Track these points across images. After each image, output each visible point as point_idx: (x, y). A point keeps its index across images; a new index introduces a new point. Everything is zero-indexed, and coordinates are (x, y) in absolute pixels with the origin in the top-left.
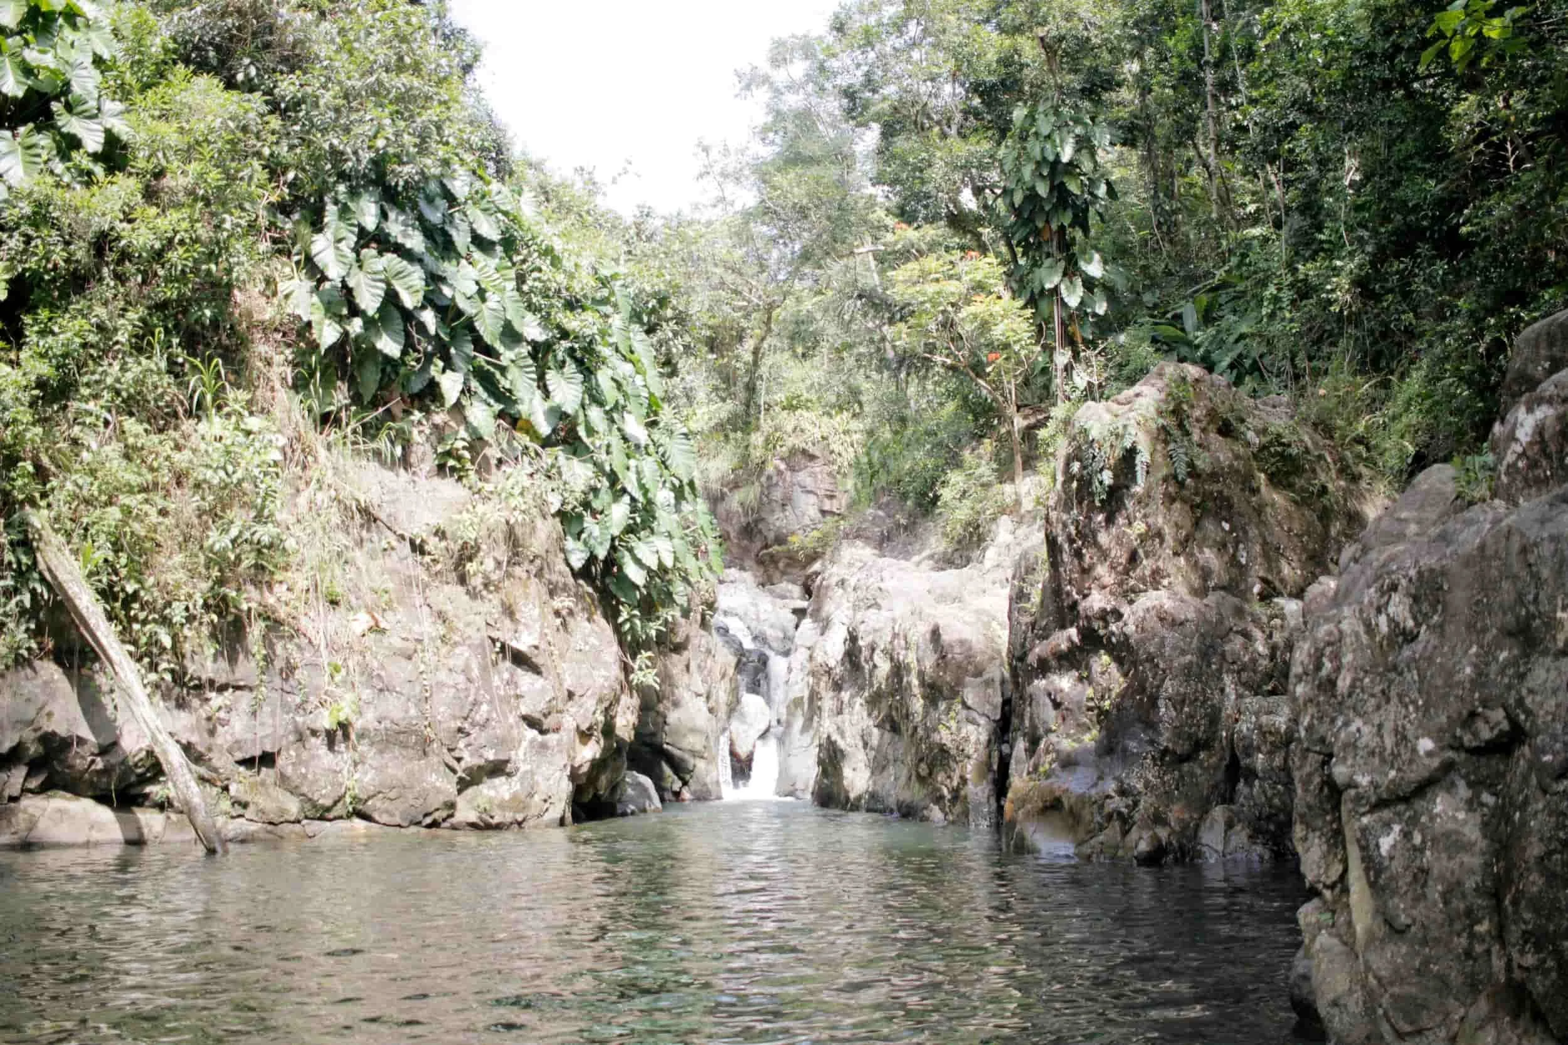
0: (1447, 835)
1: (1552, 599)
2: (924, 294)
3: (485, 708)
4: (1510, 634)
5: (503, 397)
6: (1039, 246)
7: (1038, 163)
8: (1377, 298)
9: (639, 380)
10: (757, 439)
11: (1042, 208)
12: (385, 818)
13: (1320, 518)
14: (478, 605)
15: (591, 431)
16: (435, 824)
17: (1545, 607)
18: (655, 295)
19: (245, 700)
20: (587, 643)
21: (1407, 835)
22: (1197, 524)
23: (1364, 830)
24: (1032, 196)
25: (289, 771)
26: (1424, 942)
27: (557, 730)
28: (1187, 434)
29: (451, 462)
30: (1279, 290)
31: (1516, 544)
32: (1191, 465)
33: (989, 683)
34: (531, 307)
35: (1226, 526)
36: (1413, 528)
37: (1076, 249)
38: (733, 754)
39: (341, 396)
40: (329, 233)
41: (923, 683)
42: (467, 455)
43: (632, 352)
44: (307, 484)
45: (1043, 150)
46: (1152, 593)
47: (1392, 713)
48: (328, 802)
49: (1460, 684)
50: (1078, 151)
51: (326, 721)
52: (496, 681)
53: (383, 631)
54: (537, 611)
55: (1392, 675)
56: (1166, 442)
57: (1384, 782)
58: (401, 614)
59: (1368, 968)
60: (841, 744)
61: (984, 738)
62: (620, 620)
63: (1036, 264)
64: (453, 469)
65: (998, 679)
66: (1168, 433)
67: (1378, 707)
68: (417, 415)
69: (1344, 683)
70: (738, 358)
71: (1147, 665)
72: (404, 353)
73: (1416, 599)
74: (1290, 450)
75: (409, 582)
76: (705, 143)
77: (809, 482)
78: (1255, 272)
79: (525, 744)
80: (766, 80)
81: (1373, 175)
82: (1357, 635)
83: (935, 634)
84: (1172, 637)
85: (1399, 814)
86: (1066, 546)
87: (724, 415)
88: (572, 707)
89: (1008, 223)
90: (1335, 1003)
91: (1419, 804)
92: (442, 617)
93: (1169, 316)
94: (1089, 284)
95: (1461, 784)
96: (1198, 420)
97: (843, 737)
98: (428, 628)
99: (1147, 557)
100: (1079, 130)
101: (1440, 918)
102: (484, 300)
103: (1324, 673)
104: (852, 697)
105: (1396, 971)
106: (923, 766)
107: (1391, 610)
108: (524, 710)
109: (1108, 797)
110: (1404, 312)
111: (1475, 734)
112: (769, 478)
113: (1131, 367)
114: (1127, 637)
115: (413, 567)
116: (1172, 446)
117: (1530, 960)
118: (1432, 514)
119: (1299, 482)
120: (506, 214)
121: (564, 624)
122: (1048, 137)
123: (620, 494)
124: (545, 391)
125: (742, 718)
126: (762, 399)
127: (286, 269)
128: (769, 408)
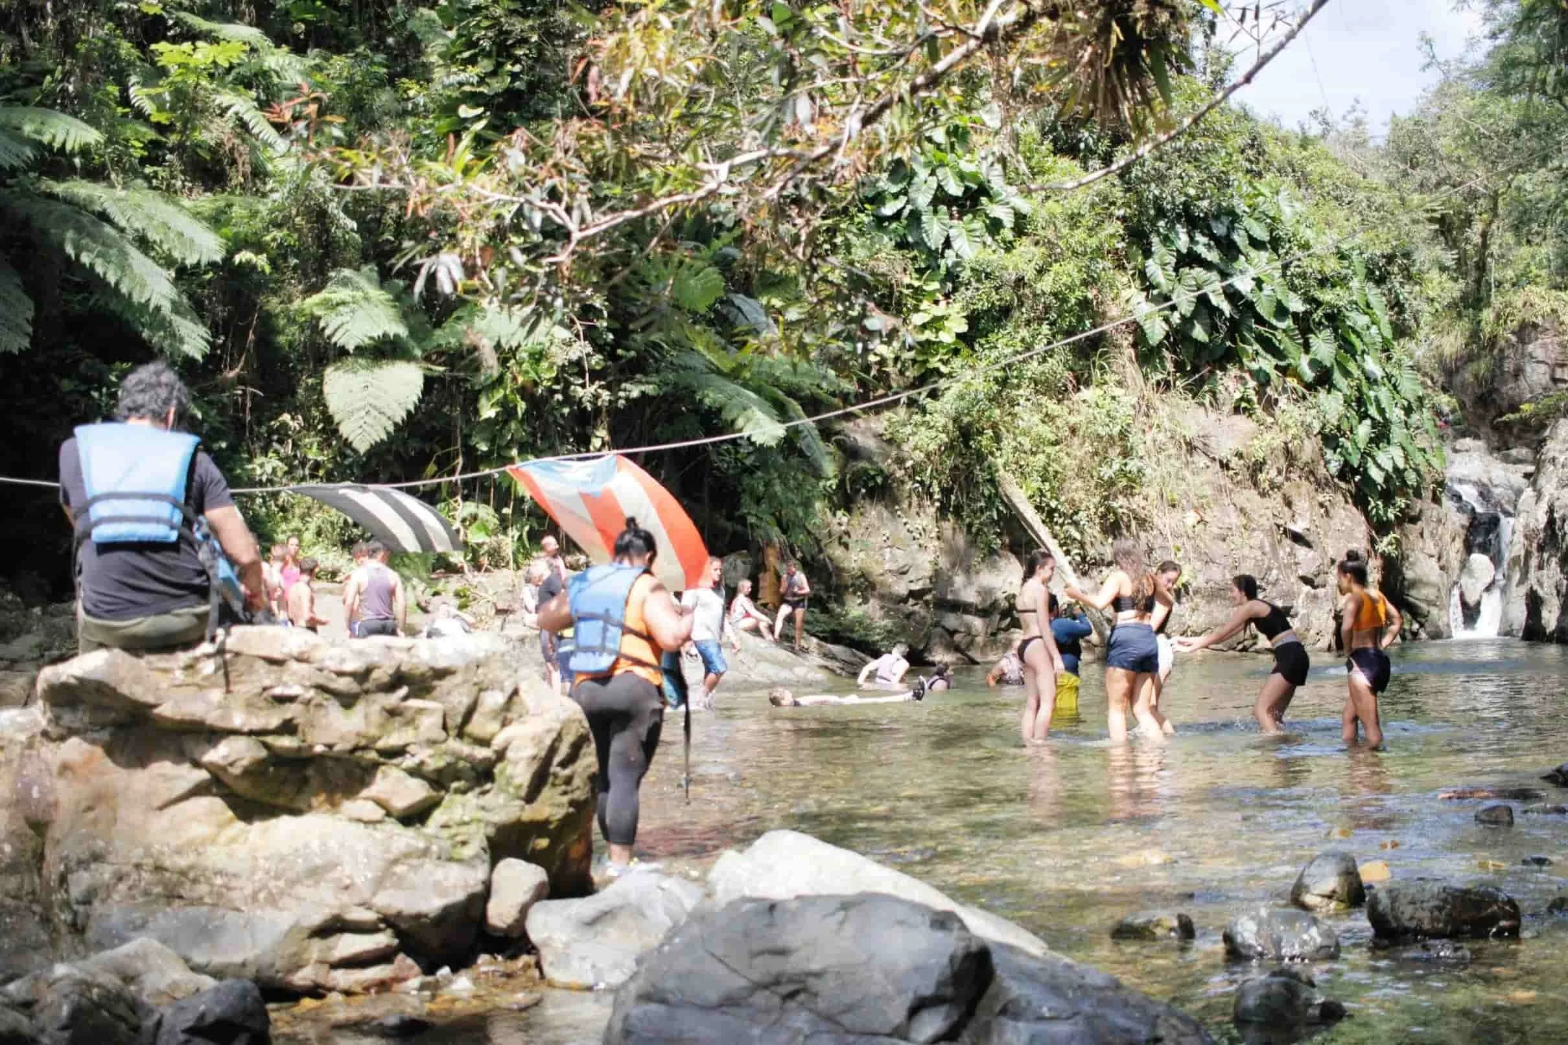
3: (1275, 572)
5: (1278, 354)
9: (1374, 329)
10: (1487, 315)
14: (1267, 502)
16: (1245, 649)
18: (1384, 256)
20: (1343, 525)
27: (1324, 586)
29: (1244, 405)
34: (1293, 288)
38: (1464, 604)
39: (1169, 366)
40: (1156, 257)
42: (1255, 399)
43: (1368, 305)
44: (1151, 428)
52: (1281, 553)
53: (1206, 523)
54: (1307, 505)
58: (1216, 510)
60: (1541, 593)
62: (1369, 508)
64: (1245, 409)
68: (1219, 373)
70: (1467, 241)
72: (1210, 336)
75: (1220, 489)
76: (1428, 36)
77: (1539, 354)
79: (1302, 596)
87: (1456, 294)
92: (1242, 510)
97: (1542, 587)
98: (1235, 519)
102: (1261, 289)
104: (1550, 556)
108: (1301, 573)
112: (1502, 351)
115: (1223, 479)
120: (1272, 218)
121: (1327, 512)
123: (1363, 416)
124: (1307, 347)
125: (1471, 574)
126: (1494, 275)
127: (1125, 280)
128: (1499, 284)
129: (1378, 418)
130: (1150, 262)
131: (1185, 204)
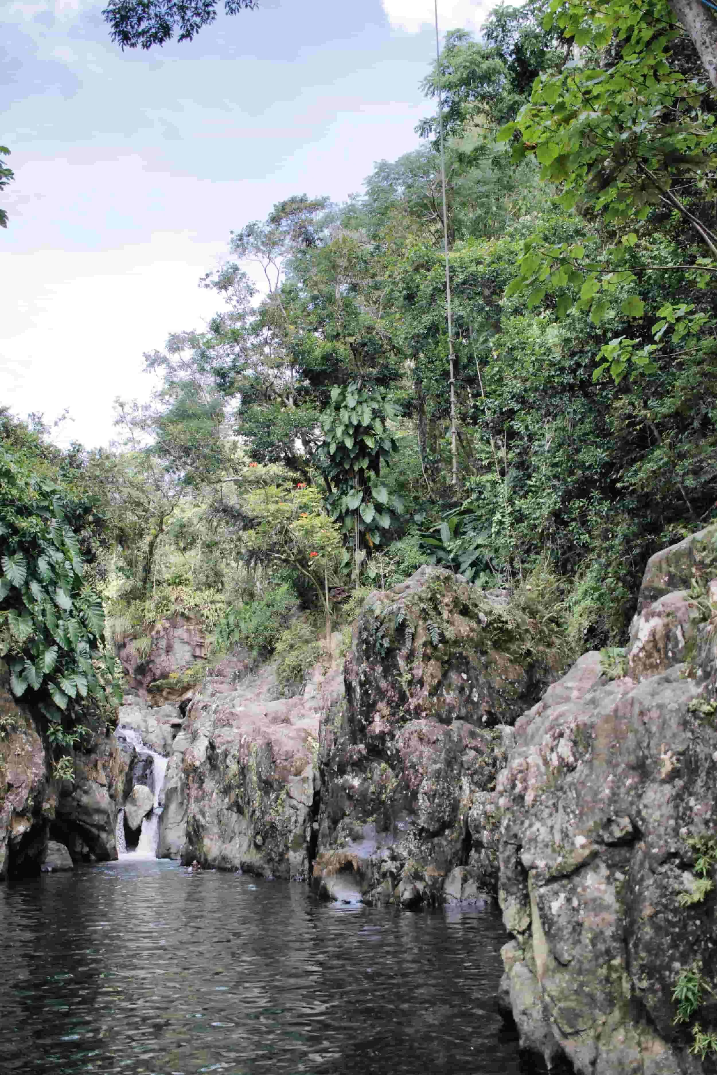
0: (594, 900)
1: (659, 745)
2: (268, 511)
4: (633, 768)
6: (346, 481)
7: (346, 426)
8: (566, 524)
9: (67, 564)
10: (150, 605)
11: (349, 456)
13: (527, 672)
15: (33, 600)
17: (654, 751)
18: (81, 504)
20: (23, 749)
21: (569, 900)
22: (445, 675)
23: (541, 897)
24: (341, 447)
26: (580, 972)
28: (439, 614)
30: (503, 516)
31: (636, 710)
32: (442, 635)
33: (305, 780)
35: (465, 676)
36: (575, 694)
37: (370, 484)
38: (127, 827)
41: (260, 780)
43: (63, 544)
45: (350, 417)
46: (415, 722)
47: (559, 819)
49: (601, 800)
50: (373, 419)
55: (560, 794)
56: (425, 620)
57: (554, 864)
59: (544, 990)
60: (202, 821)
61: (301, 819)
62: (48, 733)
63: (344, 493)
65: (311, 777)
66: (427, 614)
67: (551, 815)
69: (529, 798)
70: (138, 549)
71: (411, 771)
73: (575, 743)
74: (507, 626)
76: (121, 400)
77: (185, 636)
78: (488, 504)
80: (165, 360)
81: (563, 444)
82: (538, 766)
83: (269, 745)
84: (427, 750)
85: (564, 886)
86: (358, 689)
87: (128, 588)
88: (11, 795)
89: (325, 465)
90: (524, 1013)
91: (577, 880)
93: (431, 530)
94: (379, 508)
95: (603, 866)
96: (447, 605)
97: (204, 816)
99: (412, 696)
100: (375, 406)
101: (590, 956)
103: (517, 790)
105: (562, 992)
106: (259, 837)
107: (559, 750)
109: (384, 861)
110: (582, 534)
111: (611, 833)
112: (158, 632)
113: (406, 564)
114: (398, 751)
116: (429, 622)
117: (645, 984)
118: (587, 685)
119: (514, 647)
122: (354, 409)
123: (51, 643)
125: (134, 802)
126: (155, 577)
128: (159, 583)
129: (65, 647)
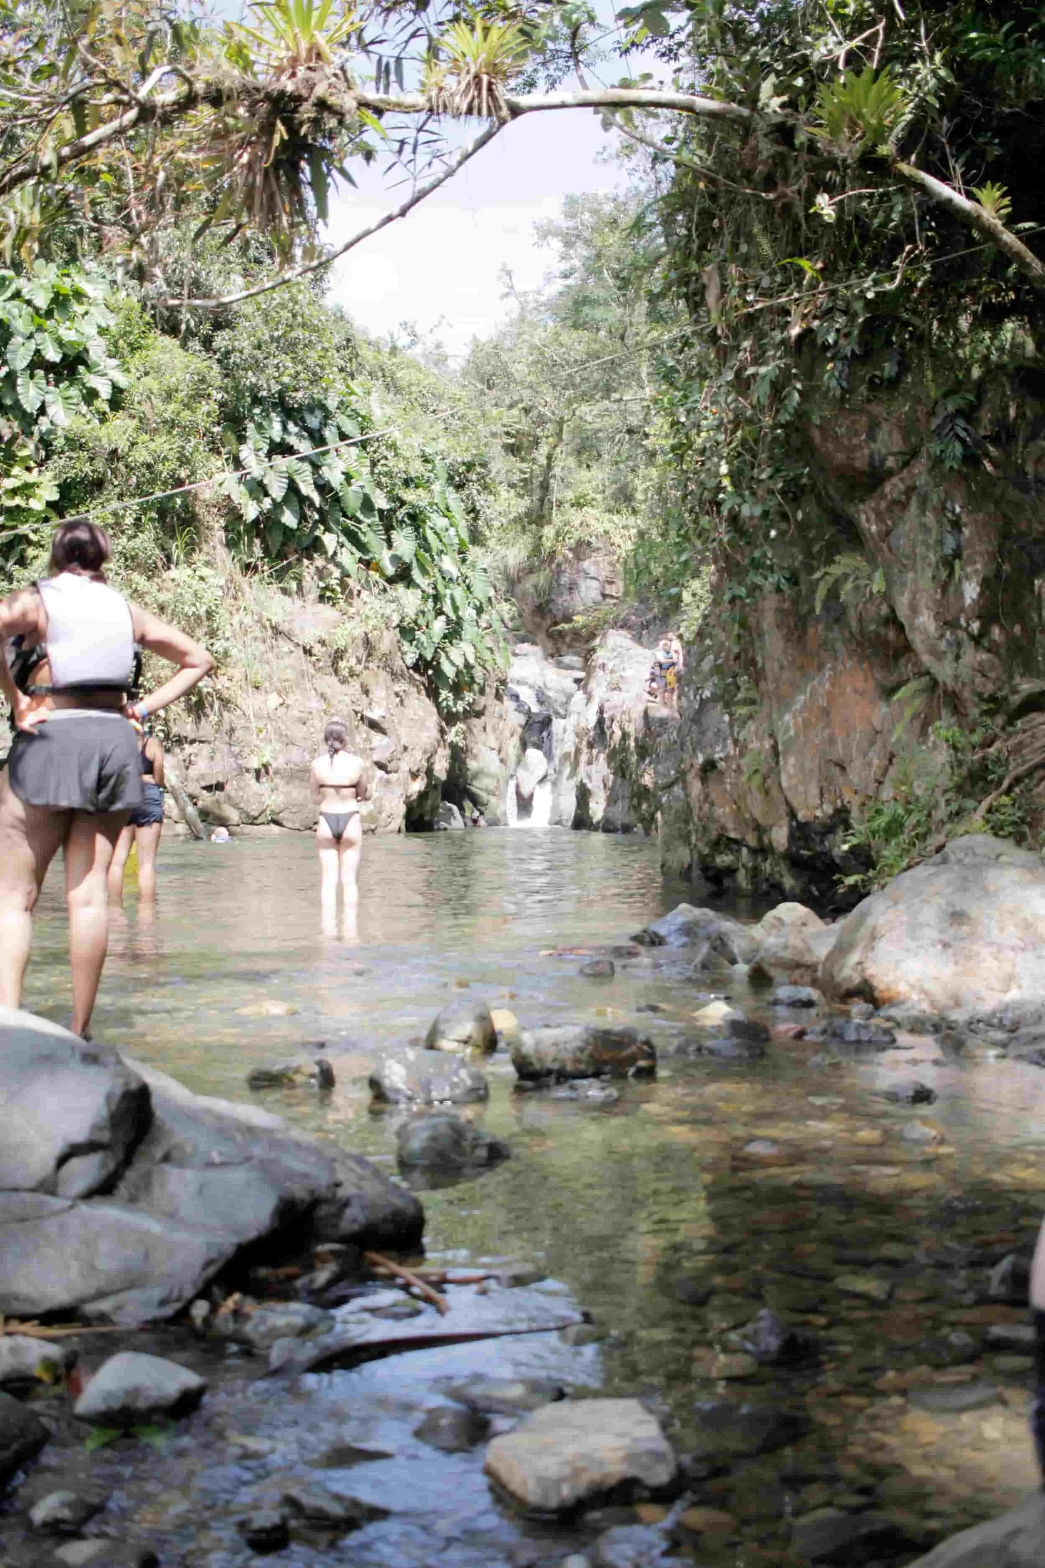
5: (362, 547)
9: (452, 531)
10: (548, 531)
12: (290, 825)
14: (346, 688)
18: (464, 463)
19: (206, 749)
20: (416, 714)
25: (233, 794)
27: (396, 771)
29: (328, 594)
34: (379, 485)
38: (518, 794)
39: (258, 551)
40: (250, 443)
41: (637, 746)
42: (339, 589)
43: (448, 509)
44: (238, 610)
48: (256, 814)
51: (255, 763)
53: (288, 707)
54: (383, 693)
58: (298, 693)
60: (589, 786)
62: (440, 699)
64: (329, 598)
68: (306, 562)
70: (534, 461)
72: (300, 523)
75: (303, 674)
76: (509, 268)
77: (592, 571)
80: (560, 230)
83: (646, 713)
87: (522, 510)
88: (406, 757)
92: (323, 696)
97: (591, 781)
98: (316, 704)
102: (349, 484)
104: (599, 753)
106: (636, 799)
108: (376, 758)
112: (559, 565)
115: (306, 664)
120: (363, 417)
121: (402, 701)
123: (439, 612)
124: (389, 543)
125: (526, 768)
126: (555, 496)
127: (219, 464)
128: (560, 504)
129: (453, 616)
130: (242, 447)
131: (280, 392)
